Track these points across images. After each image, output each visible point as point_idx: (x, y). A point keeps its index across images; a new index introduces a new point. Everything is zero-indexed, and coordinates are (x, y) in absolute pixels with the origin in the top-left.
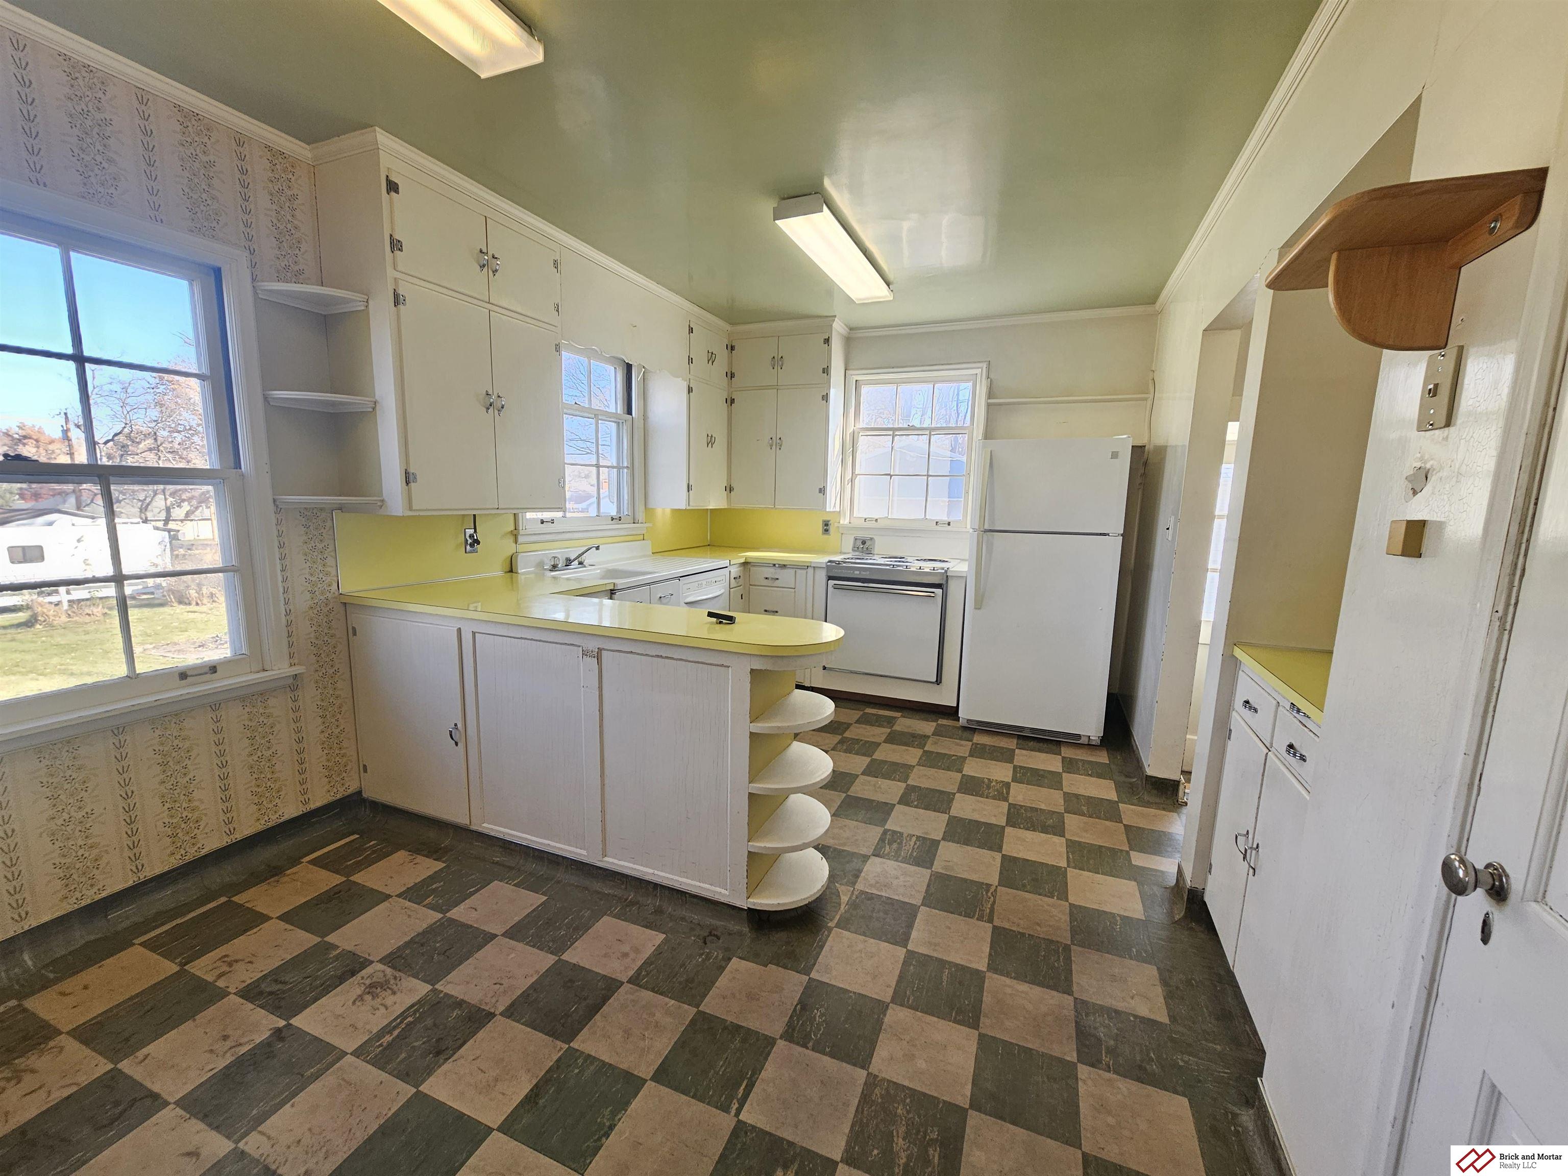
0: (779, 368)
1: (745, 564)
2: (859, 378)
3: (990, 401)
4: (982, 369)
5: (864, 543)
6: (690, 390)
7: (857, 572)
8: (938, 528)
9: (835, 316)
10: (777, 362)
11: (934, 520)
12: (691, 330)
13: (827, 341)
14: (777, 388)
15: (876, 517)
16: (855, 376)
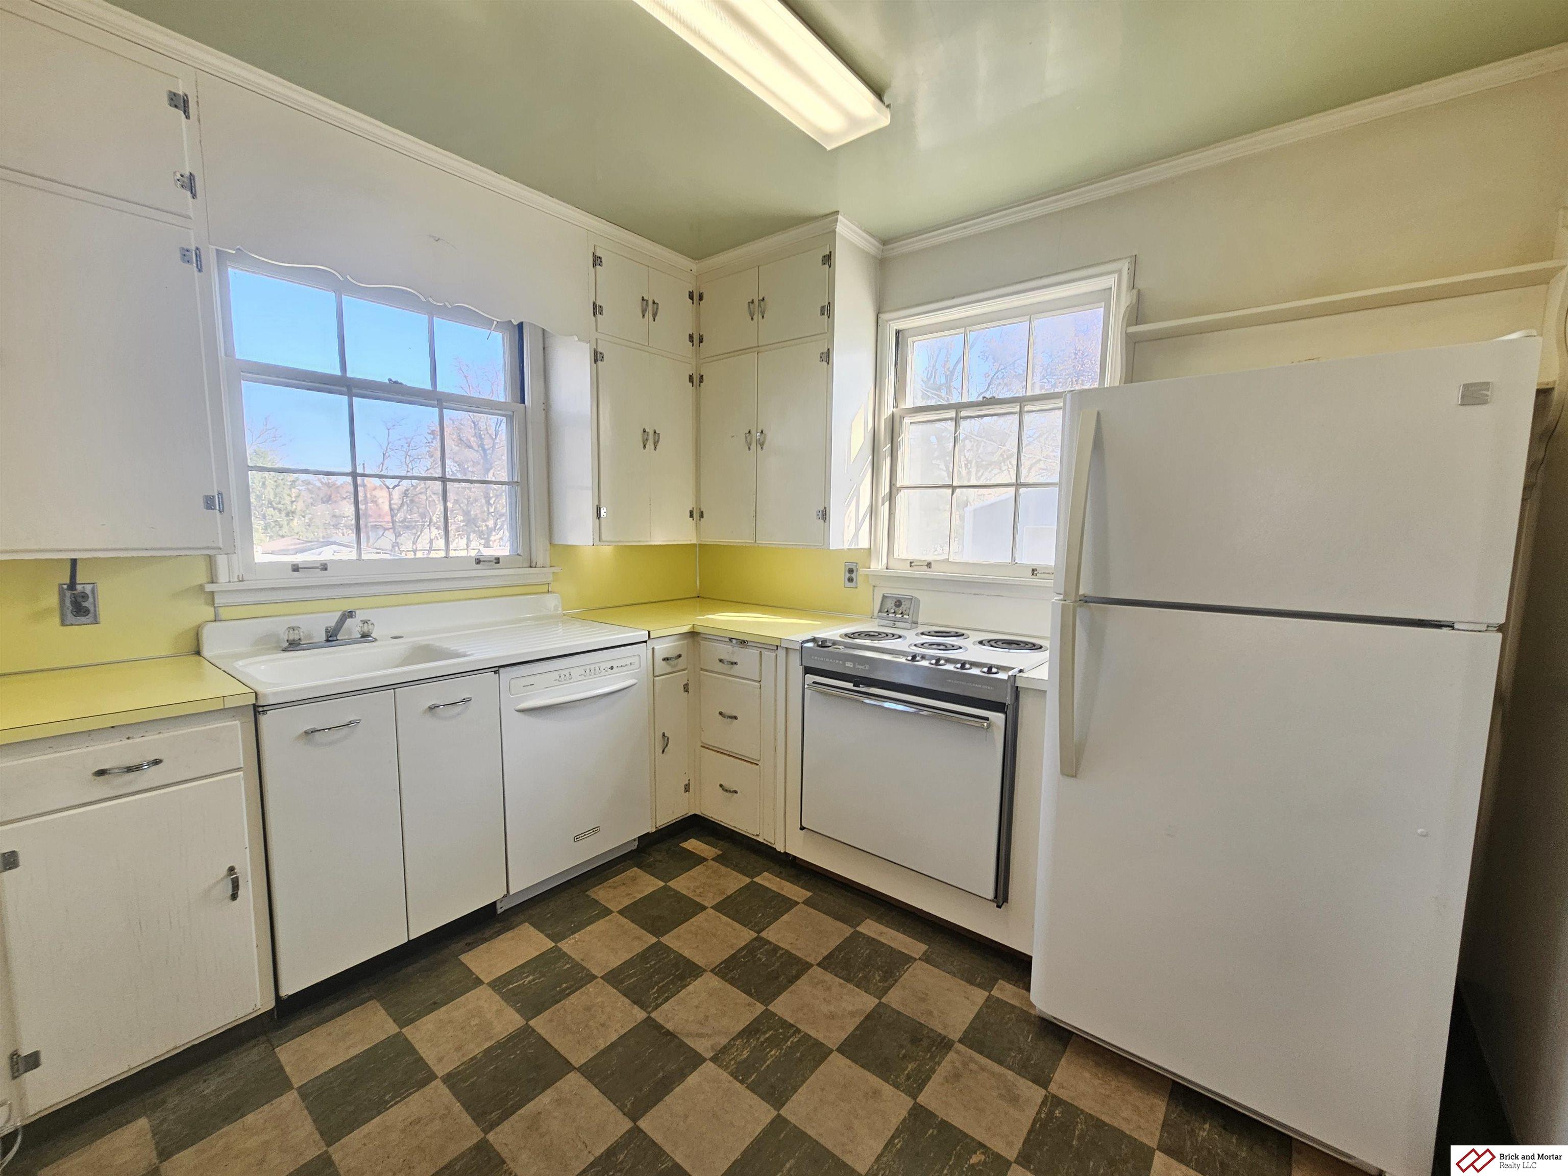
0: (760, 317)
1: (693, 635)
2: (900, 325)
3: (1133, 329)
4: (1120, 272)
5: (898, 603)
6: (597, 357)
7: (849, 664)
8: (1035, 581)
9: (837, 212)
10: (757, 307)
11: (1026, 566)
12: (597, 261)
13: (828, 259)
14: (757, 349)
15: (929, 558)
16: (895, 323)
